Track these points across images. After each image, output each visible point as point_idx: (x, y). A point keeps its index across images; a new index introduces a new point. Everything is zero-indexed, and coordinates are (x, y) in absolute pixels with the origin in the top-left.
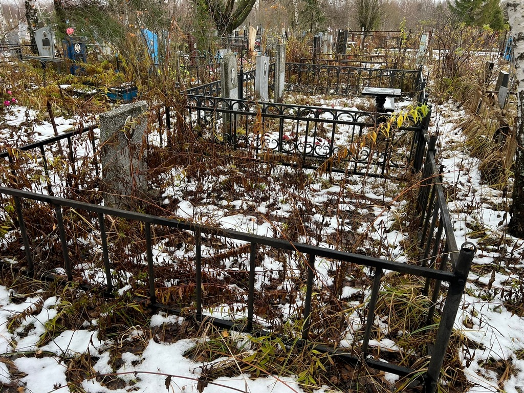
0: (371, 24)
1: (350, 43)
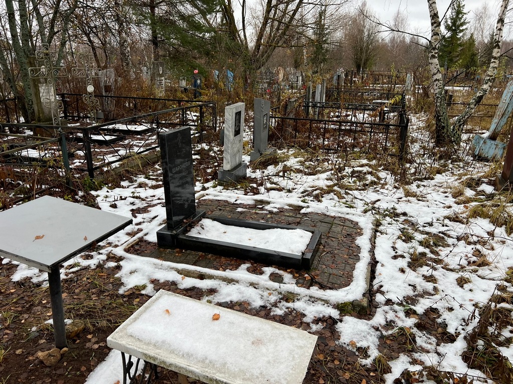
1: (354, 79)
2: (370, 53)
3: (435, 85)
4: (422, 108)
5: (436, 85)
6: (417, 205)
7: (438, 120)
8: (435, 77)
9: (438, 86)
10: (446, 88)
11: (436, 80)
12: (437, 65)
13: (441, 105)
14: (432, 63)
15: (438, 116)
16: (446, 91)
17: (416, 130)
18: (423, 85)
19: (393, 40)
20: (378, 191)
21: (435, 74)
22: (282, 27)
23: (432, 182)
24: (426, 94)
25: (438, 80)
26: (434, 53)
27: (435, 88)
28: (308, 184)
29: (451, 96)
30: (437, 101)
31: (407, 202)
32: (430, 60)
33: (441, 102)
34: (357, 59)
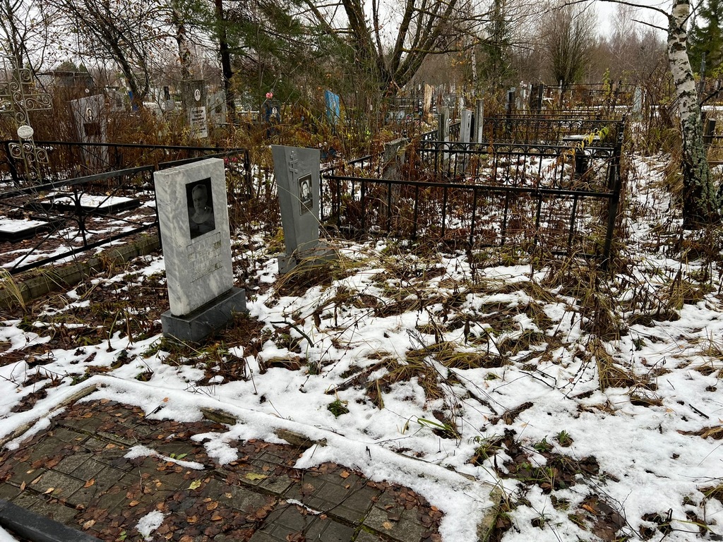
1: (545, 99)
2: (579, 57)
3: (681, 105)
4: (659, 145)
5: (685, 105)
6: (631, 424)
7: (689, 174)
8: (682, 88)
9: (688, 105)
10: (705, 108)
11: (684, 94)
12: (685, 63)
13: (693, 144)
14: (674, 61)
15: (689, 167)
16: (704, 115)
17: (645, 188)
18: (660, 104)
19: (617, 39)
20: (534, 368)
21: (680, 82)
22: (436, 22)
23: (674, 328)
24: (667, 120)
25: (689, 94)
26: (678, 40)
27: (683, 109)
28: (366, 348)
29: (712, 124)
30: (685, 136)
31: (600, 414)
32: (670, 55)
33: (694, 139)
34: (559, 68)
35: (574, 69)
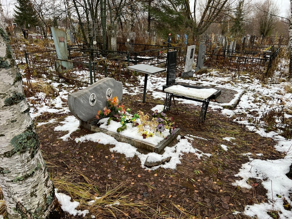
0: (267, 33)
1: (255, 41)
3: (291, 42)
14: (290, 31)
15: (291, 58)
21: (291, 37)
22: (216, 11)
26: (291, 27)
30: (291, 50)
34: (262, 30)
35: (268, 30)
